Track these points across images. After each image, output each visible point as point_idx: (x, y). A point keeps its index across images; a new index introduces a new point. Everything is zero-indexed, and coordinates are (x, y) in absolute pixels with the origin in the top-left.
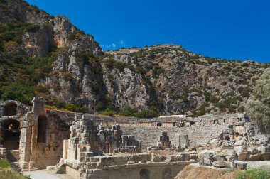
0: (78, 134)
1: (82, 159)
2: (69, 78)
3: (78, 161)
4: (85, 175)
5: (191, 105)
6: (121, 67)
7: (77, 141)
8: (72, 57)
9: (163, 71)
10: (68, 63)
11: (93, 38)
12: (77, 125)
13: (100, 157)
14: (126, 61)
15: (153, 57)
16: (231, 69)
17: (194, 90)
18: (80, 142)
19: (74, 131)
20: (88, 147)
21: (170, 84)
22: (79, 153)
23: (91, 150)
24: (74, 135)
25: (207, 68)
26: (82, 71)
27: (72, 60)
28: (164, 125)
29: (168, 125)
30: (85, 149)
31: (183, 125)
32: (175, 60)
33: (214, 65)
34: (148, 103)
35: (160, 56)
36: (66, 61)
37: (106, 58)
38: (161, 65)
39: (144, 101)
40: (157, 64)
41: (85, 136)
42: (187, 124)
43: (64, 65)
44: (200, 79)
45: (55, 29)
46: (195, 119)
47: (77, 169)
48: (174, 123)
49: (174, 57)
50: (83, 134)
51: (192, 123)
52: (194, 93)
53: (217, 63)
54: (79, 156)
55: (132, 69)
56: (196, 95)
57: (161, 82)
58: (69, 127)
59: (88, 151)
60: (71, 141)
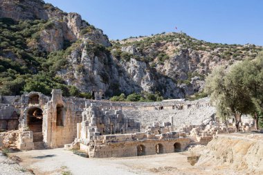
0: (88, 118)
1: (91, 137)
2: (83, 70)
3: (88, 140)
4: (94, 150)
5: (194, 88)
6: (128, 57)
7: (87, 124)
8: (84, 51)
9: (168, 58)
10: (81, 56)
11: (102, 31)
12: (87, 112)
13: (105, 136)
14: (132, 52)
15: (159, 45)
16: (231, 54)
17: (197, 75)
18: (90, 125)
19: (85, 116)
20: (96, 129)
21: (174, 69)
22: (89, 133)
23: (98, 130)
24: (85, 119)
25: (209, 54)
26: (94, 62)
27: (84, 54)
28: (165, 108)
29: (169, 108)
30: (93, 130)
31: (182, 108)
32: (178, 47)
33: (216, 50)
34: (152, 89)
35: (164, 44)
36: (79, 54)
37: (114, 50)
38: (167, 52)
39: (148, 87)
40: (163, 52)
41: (94, 119)
42: (185, 107)
43: (77, 57)
44: (203, 65)
45: (68, 25)
46: (193, 102)
47: (88, 145)
48: (173, 106)
49: (177, 45)
50: (92, 118)
51: (189, 106)
52: (196, 77)
53: (219, 48)
54: (89, 136)
55: (138, 59)
56: (198, 79)
57: (166, 68)
58: (81, 112)
59: (96, 132)
60: (83, 123)
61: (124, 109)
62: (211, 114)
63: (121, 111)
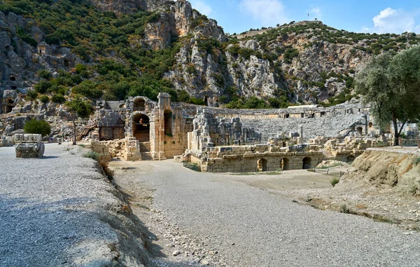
0: (200, 127)
1: (203, 149)
2: (192, 70)
3: (201, 151)
4: (207, 163)
5: (329, 92)
6: (247, 54)
7: (199, 133)
8: (194, 47)
9: (297, 55)
10: (191, 54)
11: (216, 22)
12: (199, 119)
13: (219, 147)
14: (252, 47)
15: (285, 38)
16: (381, 47)
17: (333, 75)
18: (202, 134)
19: (196, 124)
20: (209, 139)
21: (304, 69)
22: (201, 143)
23: (211, 141)
24: (197, 127)
25: (351, 48)
26: (205, 62)
27: (195, 51)
28: (291, 116)
29: (296, 116)
30: (206, 140)
31: (313, 115)
32: (311, 40)
33: (360, 43)
34: (275, 94)
35: (293, 37)
36: (189, 51)
37: (231, 45)
38: (296, 47)
39: (271, 91)
40: (290, 47)
41: (206, 128)
42: (318, 115)
43: (187, 56)
44: (342, 62)
45: (176, 16)
46: (327, 109)
47: (200, 157)
48: (302, 114)
49: (310, 37)
50: (204, 127)
51: (323, 113)
52: (333, 78)
53: (365, 40)
54: (201, 146)
55: (259, 56)
56: (335, 81)
57: (294, 68)
58: (192, 120)
59: (208, 142)
60: (194, 133)
61: (243, 118)
62: (351, 124)
63: (238, 119)
